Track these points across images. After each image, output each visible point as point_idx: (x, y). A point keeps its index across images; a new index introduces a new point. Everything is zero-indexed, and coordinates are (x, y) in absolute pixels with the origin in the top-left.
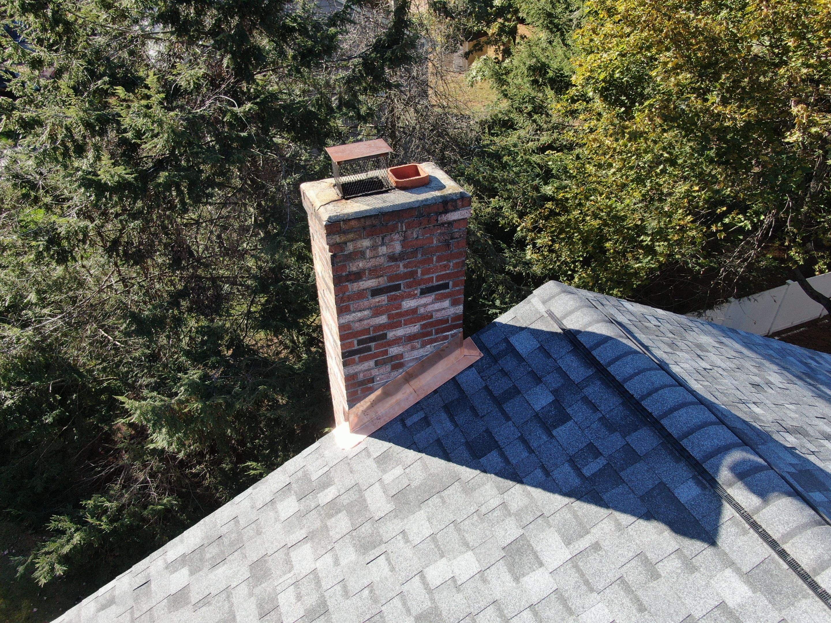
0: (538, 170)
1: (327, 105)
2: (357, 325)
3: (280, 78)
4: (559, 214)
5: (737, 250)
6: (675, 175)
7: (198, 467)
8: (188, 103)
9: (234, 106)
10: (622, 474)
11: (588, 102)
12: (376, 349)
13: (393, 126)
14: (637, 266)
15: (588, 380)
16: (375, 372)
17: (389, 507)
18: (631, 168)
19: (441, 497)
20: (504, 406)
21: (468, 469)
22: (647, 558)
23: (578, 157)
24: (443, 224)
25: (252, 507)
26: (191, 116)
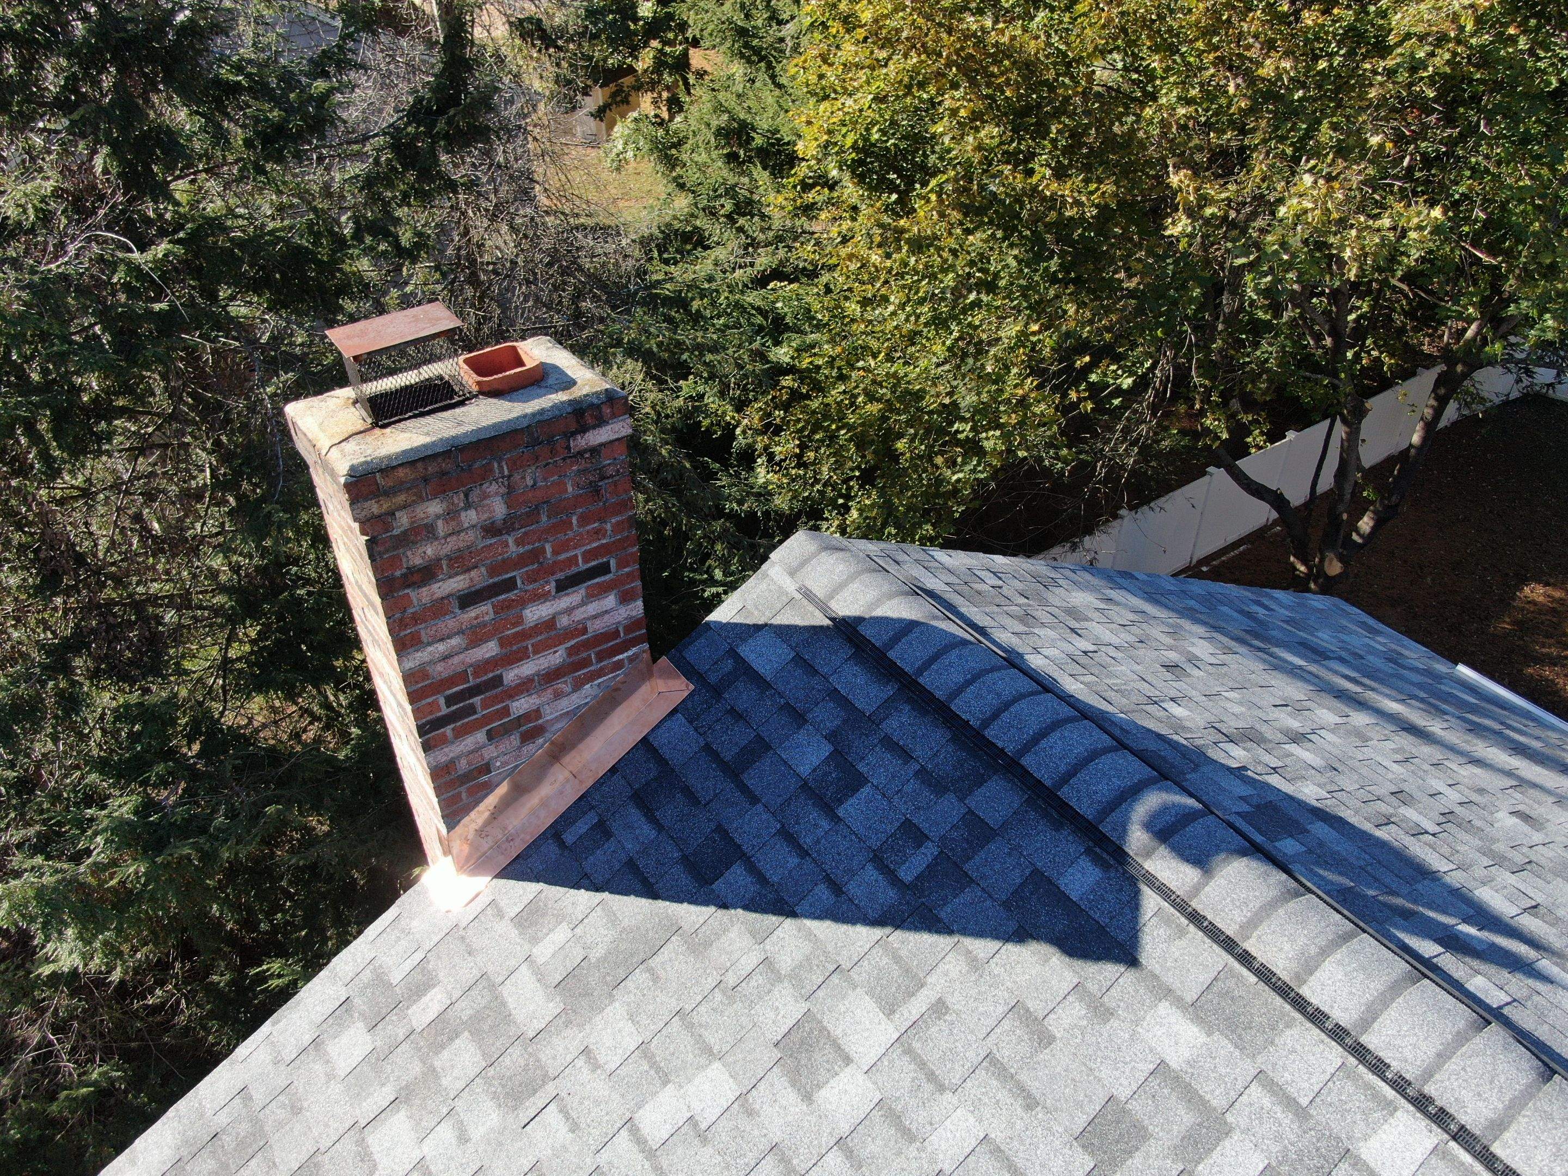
0: (759, 320)
1: (331, 233)
2: (439, 667)
3: (227, 186)
4: (807, 397)
5: (1119, 427)
6: (997, 308)
7: (158, 992)
8: (27, 252)
9: (131, 251)
10: (966, 867)
11: (832, 188)
12: (484, 708)
13: (473, 262)
14: (955, 478)
15: (888, 705)
16: (490, 752)
17: (554, 1007)
18: (922, 302)
19: (651, 970)
20: (745, 778)
21: (693, 908)
22: (1028, 1010)
23: (828, 290)
24: (581, 453)
25: (276, 1063)
26: (36, 278)
